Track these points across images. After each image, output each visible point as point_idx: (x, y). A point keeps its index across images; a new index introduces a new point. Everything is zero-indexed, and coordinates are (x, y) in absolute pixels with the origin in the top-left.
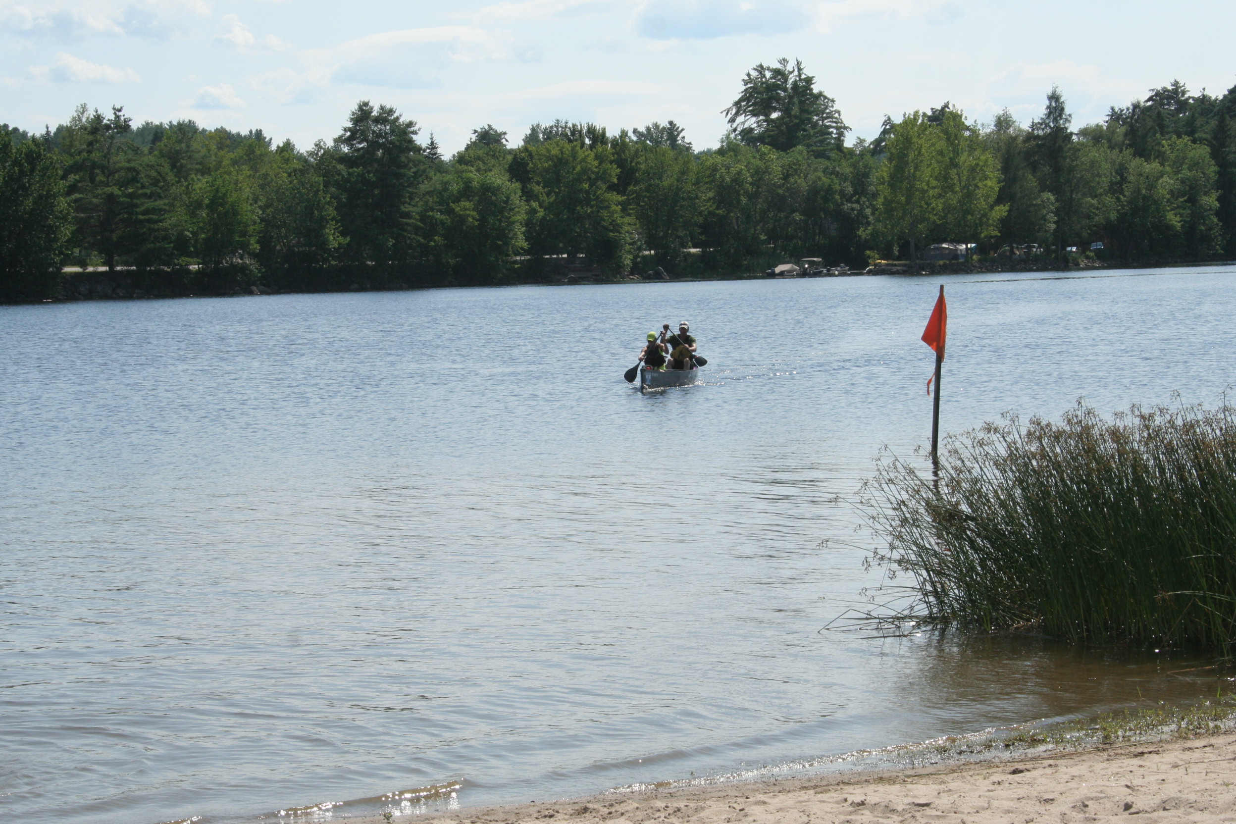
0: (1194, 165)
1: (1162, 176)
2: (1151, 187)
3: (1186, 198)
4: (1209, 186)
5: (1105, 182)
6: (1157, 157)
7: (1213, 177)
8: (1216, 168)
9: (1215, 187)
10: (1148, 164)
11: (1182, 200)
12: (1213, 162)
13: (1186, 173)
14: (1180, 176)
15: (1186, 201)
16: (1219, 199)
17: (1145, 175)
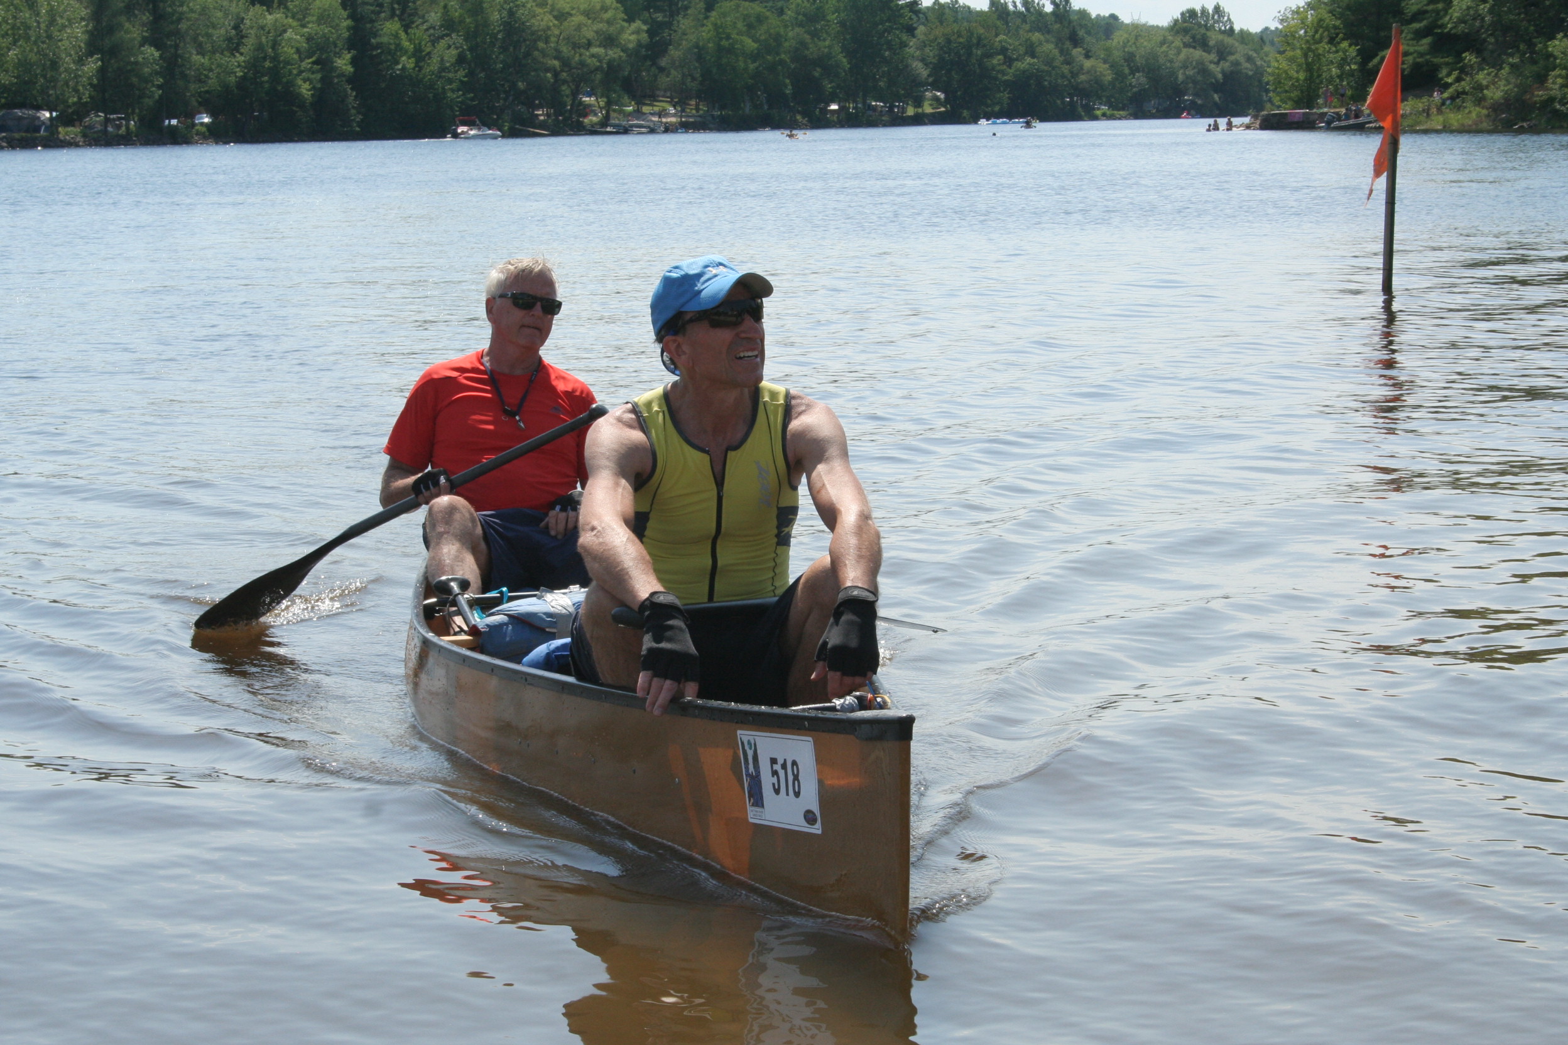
0: (323, 18)
1: (285, 31)
2: (275, 44)
3: (314, 59)
4: (340, 44)
5: (219, 34)
6: (279, 7)
7: (346, 35)
8: (349, 22)
9: (346, 46)
10: (270, 14)
11: (310, 60)
12: (345, 14)
13: (312, 28)
14: (305, 30)
15: (314, 63)
16: (354, 62)
17: (267, 29)
